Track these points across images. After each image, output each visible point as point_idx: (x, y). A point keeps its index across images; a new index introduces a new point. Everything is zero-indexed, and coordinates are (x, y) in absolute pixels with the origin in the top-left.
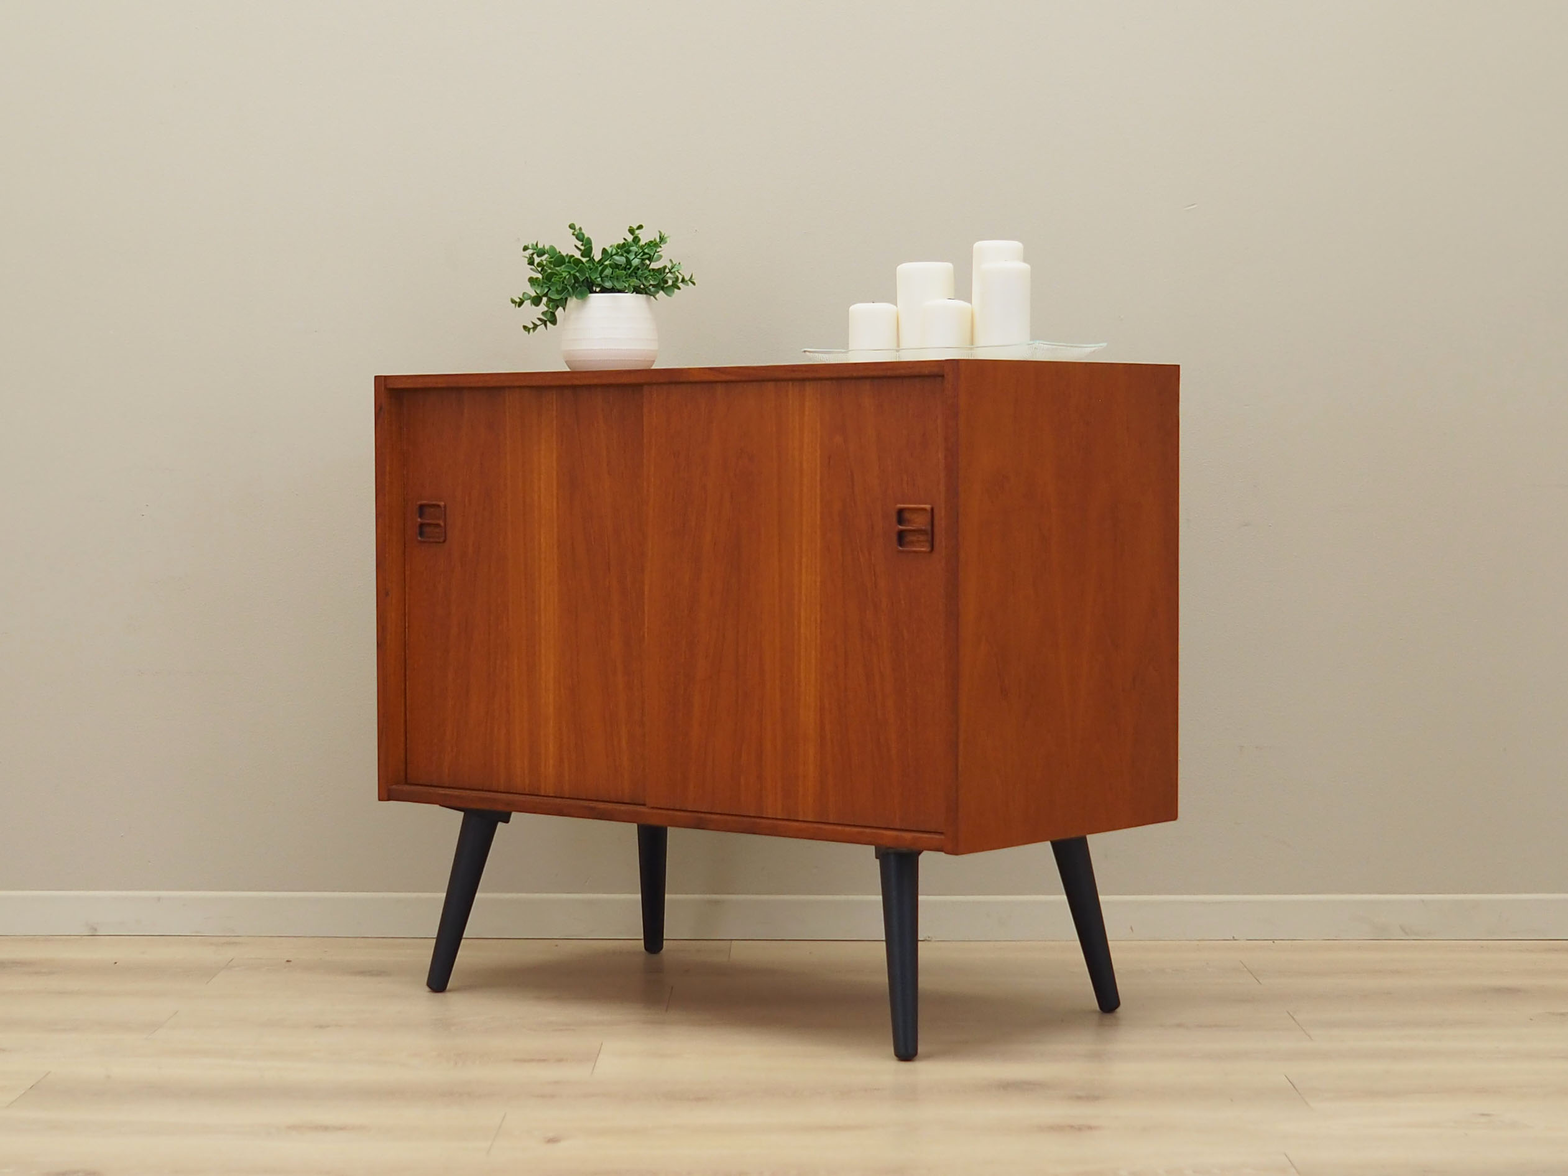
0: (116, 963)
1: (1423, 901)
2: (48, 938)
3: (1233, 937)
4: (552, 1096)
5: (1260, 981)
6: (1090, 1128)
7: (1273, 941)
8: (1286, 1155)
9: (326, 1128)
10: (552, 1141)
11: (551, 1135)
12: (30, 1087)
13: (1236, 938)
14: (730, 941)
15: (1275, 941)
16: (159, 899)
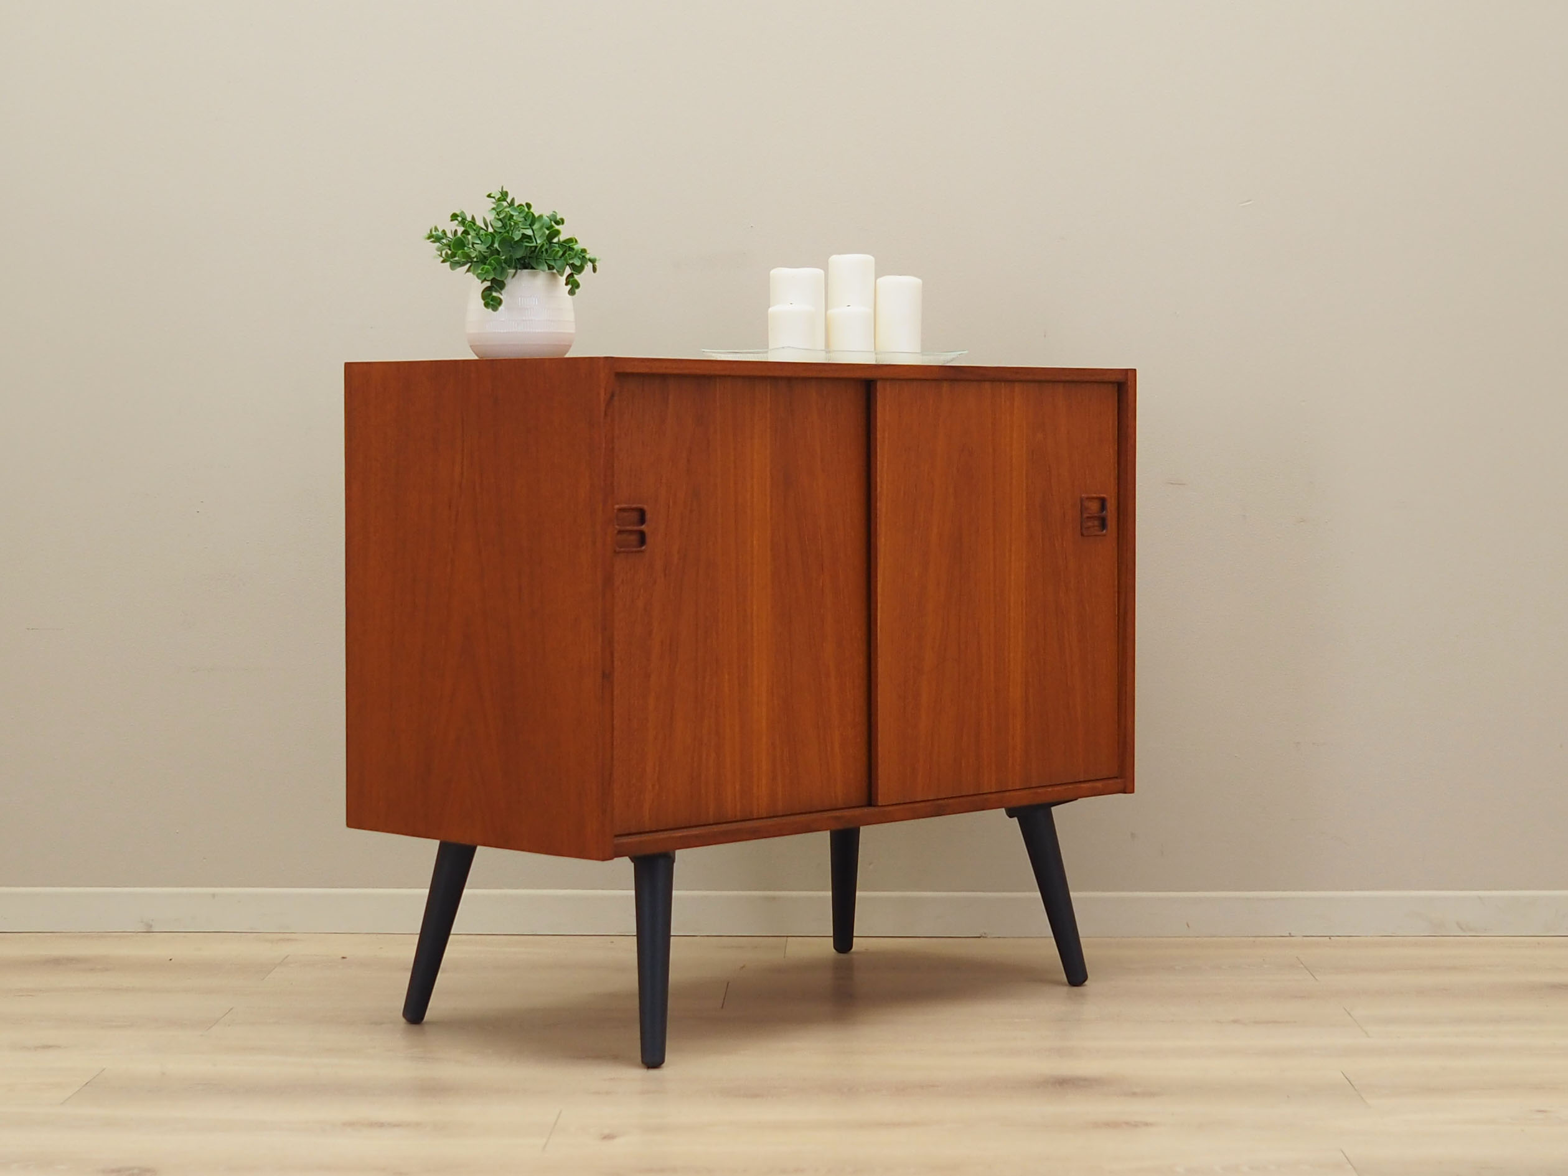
0: (171, 960)
1: (1479, 898)
2: (103, 935)
3: (1290, 934)
4: (608, 1093)
5: (1317, 978)
6: (1146, 1124)
7: (1330, 937)
8: (1342, 1152)
9: (381, 1125)
10: (607, 1137)
11: (606, 1131)
12: (85, 1083)
13: (1292, 935)
14: (785, 938)
15: (1332, 938)
16: (214, 895)
